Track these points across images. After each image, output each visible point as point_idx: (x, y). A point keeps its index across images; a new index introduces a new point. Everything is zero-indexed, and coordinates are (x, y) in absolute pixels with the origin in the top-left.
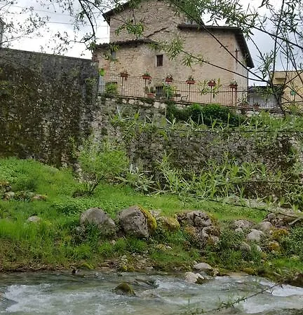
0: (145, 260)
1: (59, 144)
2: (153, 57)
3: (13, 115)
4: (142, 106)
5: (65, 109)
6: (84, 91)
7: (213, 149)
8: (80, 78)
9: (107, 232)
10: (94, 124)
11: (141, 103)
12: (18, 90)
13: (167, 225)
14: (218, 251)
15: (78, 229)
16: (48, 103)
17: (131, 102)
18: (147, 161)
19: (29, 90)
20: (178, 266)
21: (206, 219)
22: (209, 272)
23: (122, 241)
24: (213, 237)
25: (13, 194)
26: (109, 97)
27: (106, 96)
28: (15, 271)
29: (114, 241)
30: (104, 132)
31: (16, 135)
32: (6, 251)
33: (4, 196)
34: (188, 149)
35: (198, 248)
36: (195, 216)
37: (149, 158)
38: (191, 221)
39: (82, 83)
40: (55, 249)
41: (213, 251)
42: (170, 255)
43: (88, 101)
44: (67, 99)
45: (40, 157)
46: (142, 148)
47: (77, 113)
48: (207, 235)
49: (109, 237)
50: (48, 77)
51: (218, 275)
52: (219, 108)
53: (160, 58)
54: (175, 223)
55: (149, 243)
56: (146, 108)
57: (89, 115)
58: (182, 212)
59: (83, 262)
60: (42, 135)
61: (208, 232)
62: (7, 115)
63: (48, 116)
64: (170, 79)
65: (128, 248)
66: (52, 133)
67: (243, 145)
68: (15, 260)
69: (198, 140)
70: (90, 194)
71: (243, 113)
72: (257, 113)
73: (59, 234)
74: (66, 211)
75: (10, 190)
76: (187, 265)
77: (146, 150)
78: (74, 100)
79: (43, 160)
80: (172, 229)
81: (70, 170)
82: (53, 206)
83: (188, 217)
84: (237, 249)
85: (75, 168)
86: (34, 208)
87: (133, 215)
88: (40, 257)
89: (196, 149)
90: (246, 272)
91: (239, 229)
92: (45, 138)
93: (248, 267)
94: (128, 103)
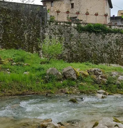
0: (76, 89)
1: (32, 43)
2: (69, 4)
3: (11, 31)
4: (66, 26)
5: (33, 28)
6: (41, 20)
7: (98, 43)
8: (39, 14)
9: (58, 78)
10: (46, 34)
11: (66, 24)
12: (13, 20)
13: (83, 74)
14: (107, 85)
15: (46, 76)
16: (26, 25)
17: (62, 24)
18: (69, 49)
19: (17, 20)
20: (91, 91)
21: (100, 72)
22: (105, 94)
23: (65, 82)
24: (104, 79)
25: (15, 63)
26: (52, 22)
27: (51, 22)
28: (21, 95)
29: (62, 82)
30: (50, 38)
31: (13, 39)
32: (16, 86)
33: (12, 65)
34: (87, 43)
35: (98, 84)
36: (95, 70)
37: (70, 48)
38: (93, 73)
39: (40, 16)
40: (37, 85)
41: (104, 85)
42: (87, 87)
43: (43, 24)
44: (34, 24)
45: (24, 48)
46: (67, 44)
47: (38, 30)
48: (101, 78)
49: (59, 80)
50: (25, 14)
51: (109, 95)
52: (100, 25)
53: (72, 4)
54: (87, 74)
55: (77, 82)
56: (68, 26)
57: (44, 30)
58: (89, 69)
59: (50, 91)
60: (25, 39)
61: (102, 77)
62: (9, 31)
63: (26, 31)
64: (78, 13)
65: (68, 84)
66: (29, 38)
67: (110, 41)
68: (20, 90)
69: (91, 39)
70: (48, 63)
71: (110, 27)
72: (116, 27)
73: (38, 79)
74: (39, 69)
75: (14, 62)
76: (95, 91)
77: (69, 44)
78: (37, 24)
79: (25, 50)
80: (86, 76)
81: (37, 54)
82: (33, 68)
83: (92, 71)
84: (115, 84)
85: (39, 53)
86: (25, 69)
87: (70, 70)
88: (31, 89)
89: (90, 44)
90: (120, 93)
91: (114, 76)
92: (26, 40)
93: (120, 91)
94: (60, 25)
